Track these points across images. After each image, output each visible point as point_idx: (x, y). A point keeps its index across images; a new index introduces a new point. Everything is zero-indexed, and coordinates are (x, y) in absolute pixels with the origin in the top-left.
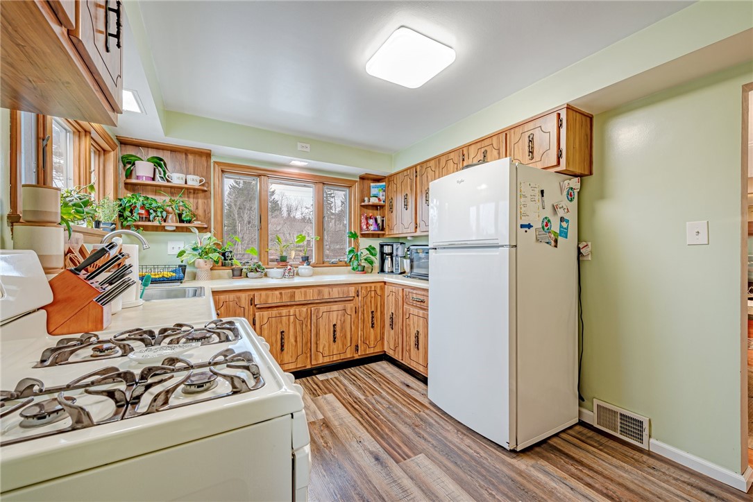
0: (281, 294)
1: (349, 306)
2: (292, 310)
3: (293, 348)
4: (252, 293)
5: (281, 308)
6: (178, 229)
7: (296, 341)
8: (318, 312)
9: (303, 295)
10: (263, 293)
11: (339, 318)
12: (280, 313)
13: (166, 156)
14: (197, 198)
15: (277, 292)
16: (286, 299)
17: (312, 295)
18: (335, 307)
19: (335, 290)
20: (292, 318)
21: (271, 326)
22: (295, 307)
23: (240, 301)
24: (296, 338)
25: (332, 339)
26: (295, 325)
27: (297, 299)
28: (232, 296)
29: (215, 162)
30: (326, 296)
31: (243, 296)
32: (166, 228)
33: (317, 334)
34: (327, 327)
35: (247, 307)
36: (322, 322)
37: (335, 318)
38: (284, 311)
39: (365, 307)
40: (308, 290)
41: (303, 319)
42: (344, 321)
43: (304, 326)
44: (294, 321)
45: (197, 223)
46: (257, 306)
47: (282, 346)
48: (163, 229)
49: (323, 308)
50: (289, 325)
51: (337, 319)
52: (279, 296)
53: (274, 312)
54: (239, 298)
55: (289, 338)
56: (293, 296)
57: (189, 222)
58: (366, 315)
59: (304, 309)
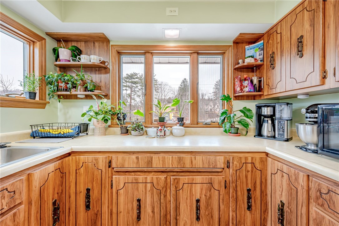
0: (137, 158)
1: (217, 179)
2: (149, 177)
3: (150, 219)
4: (110, 155)
5: (139, 173)
7: (153, 212)
8: (178, 182)
9: (161, 162)
10: (120, 156)
11: (204, 192)
12: (136, 179)
13: (81, 46)
14: (101, 74)
15: (134, 157)
16: (142, 165)
17: (171, 163)
18: (199, 178)
19: (199, 158)
20: (149, 186)
21: (127, 192)
22: (153, 173)
23: (97, 163)
24: (153, 208)
25: (195, 216)
26: (152, 194)
27: (154, 165)
28: (91, 157)
29: (112, 46)
30: (188, 165)
31: (101, 157)
32: (78, 96)
33: (177, 208)
34: (189, 201)
35: (104, 170)
36: (183, 196)
37: (198, 192)
38: (141, 177)
39: (238, 183)
40: (166, 156)
41: (161, 189)
42: (210, 197)
43: (162, 197)
44: (152, 190)
45: (96, 92)
46: (115, 170)
47: (139, 217)
48: (75, 97)
49: (184, 179)
50: (146, 193)
51: (201, 194)
52: (135, 160)
53: (130, 177)
54: (97, 160)
55: (145, 207)
56: (150, 162)
57: (91, 91)
58: (239, 193)
59: (162, 177)
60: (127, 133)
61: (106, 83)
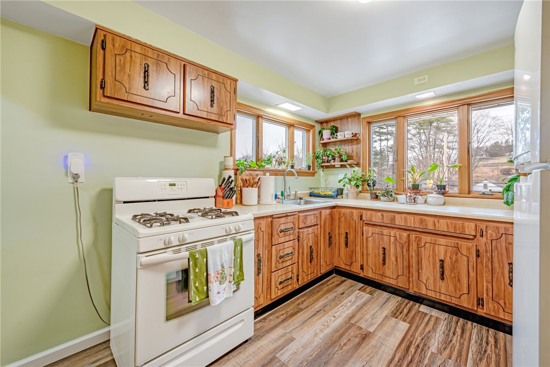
0: (382, 215)
1: (464, 244)
2: (393, 232)
3: (394, 266)
4: (361, 211)
5: (384, 228)
6: (342, 166)
7: (396, 261)
8: (419, 240)
9: (403, 221)
10: (369, 212)
11: (449, 254)
12: (382, 232)
14: (353, 145)
15: (379, 214)
16: (387, 221)
17: (412, 222)
18: (442, 241)
19: (442, 221)
20: (392, 239)
21: (374, 241)
22: (396, 230)
23: (353, 215)
24: (397, 258)
25: (438, 275)
26: (396, 246)
27: (397, 223)
28: (348, 211)
29: (363, 118)
30: (430, 227)
31: (355, 211)
32: (336, 166)
33: (419, 262)
34: (431, 259)
35: (357, 221)
36: (425, 253)
37: (441, 253)
38: (386, 231)
39: (495, 254)
40: (408, 216)
41: (404, 243)
42: (456, 261)
43: (405, 250)
44: (395, 242)
45: (350, 162)
46: (365, 222)
47: (384, 260)
48: (333, 167)
49: (426, 238)
50: (390, 244)
51: (445, 255)
52: (381, 216)
53: (377, 230)
54: (352, 213)
55: (390, 255)
56: (393, 219)
57: (346, 161)
58: (496, 265)
59: (405, 234)
60: (377, 198)
61: (357, 153)
